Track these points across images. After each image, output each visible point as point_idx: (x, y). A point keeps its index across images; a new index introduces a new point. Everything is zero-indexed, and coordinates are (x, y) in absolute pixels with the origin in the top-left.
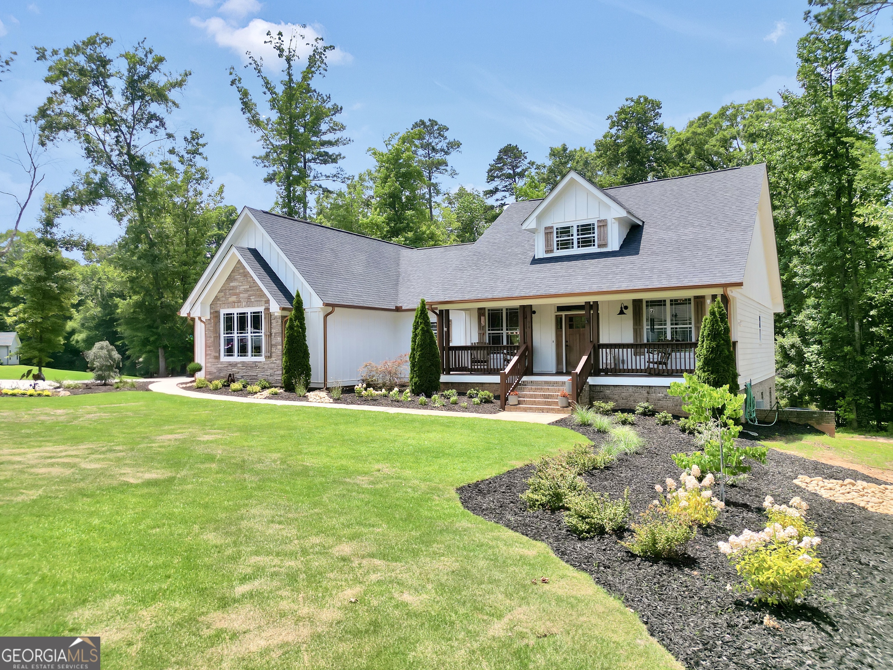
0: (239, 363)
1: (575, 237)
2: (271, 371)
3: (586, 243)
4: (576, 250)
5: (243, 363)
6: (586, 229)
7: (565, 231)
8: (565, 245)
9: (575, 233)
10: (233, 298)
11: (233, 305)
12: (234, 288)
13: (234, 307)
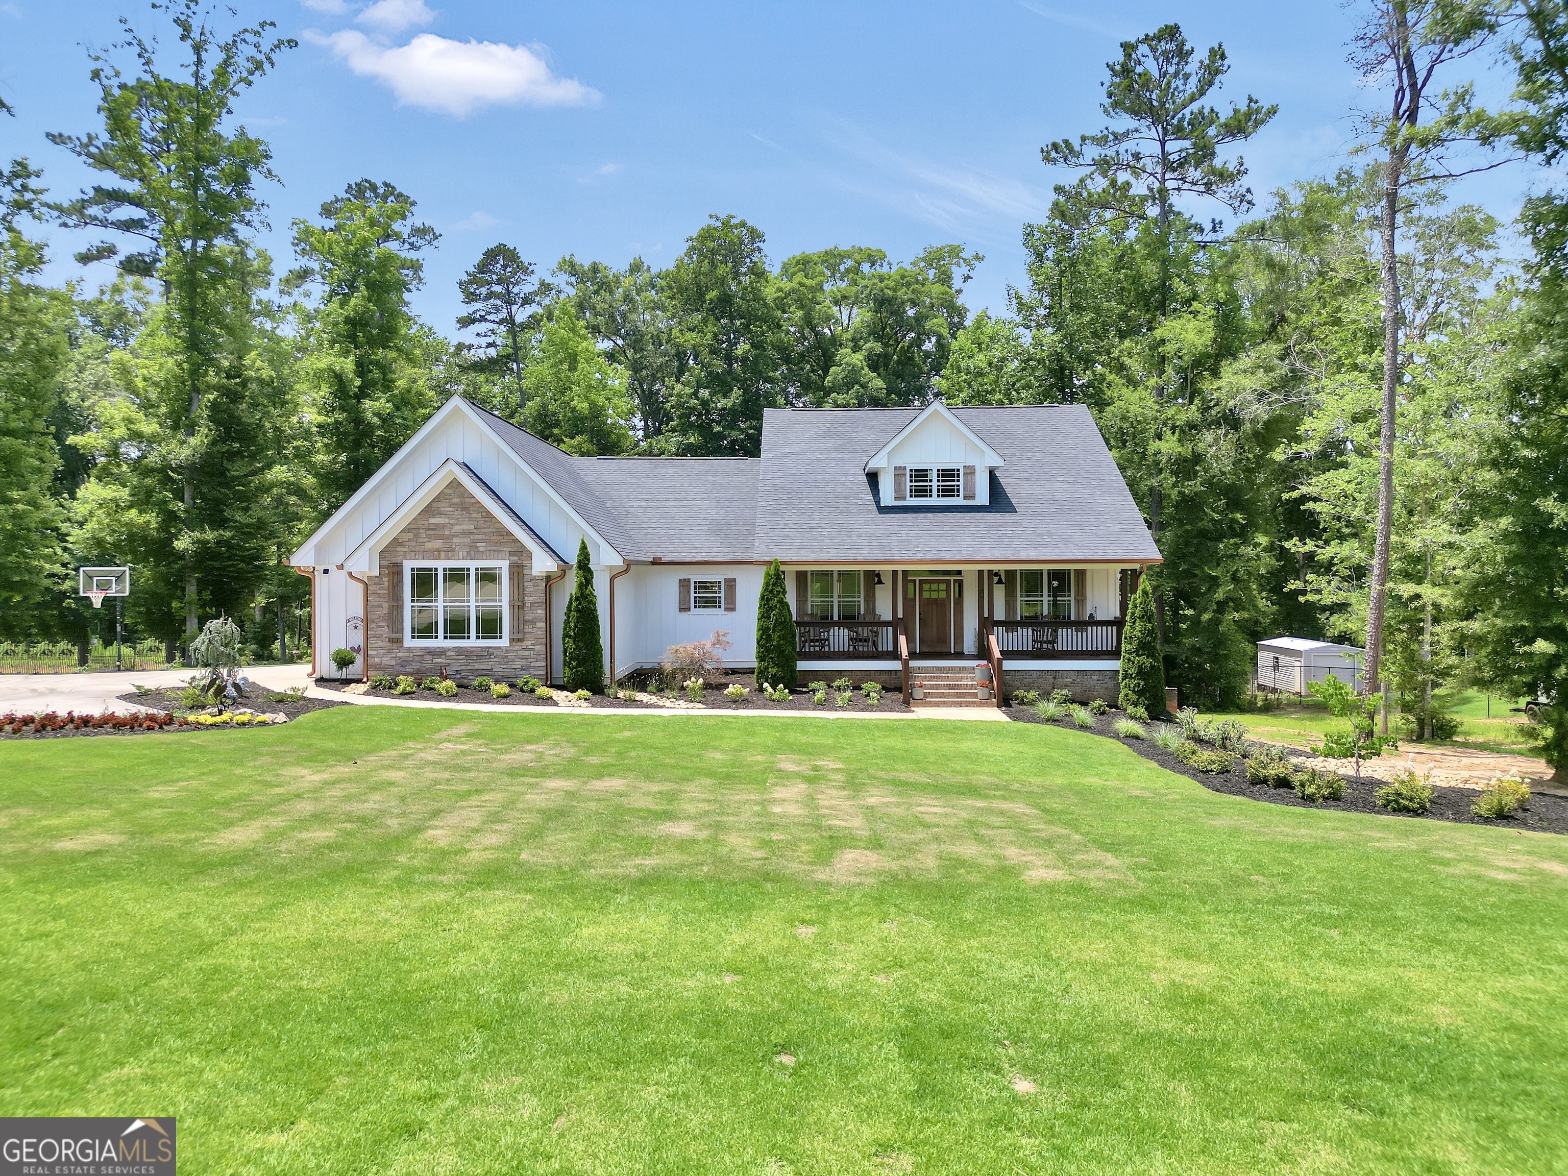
0: (449, 650)
1: (935, 484)
2: (524, 662)
3: (947, 492)
4: (934, 500)
5: (459, 651)
6: (948, 474)
7: (921, 475)
8: (921, 492)
9: (935, 478)
10: (438, 544)
11: (436, 554)
12: (437, 527)
13: (439, 558)
